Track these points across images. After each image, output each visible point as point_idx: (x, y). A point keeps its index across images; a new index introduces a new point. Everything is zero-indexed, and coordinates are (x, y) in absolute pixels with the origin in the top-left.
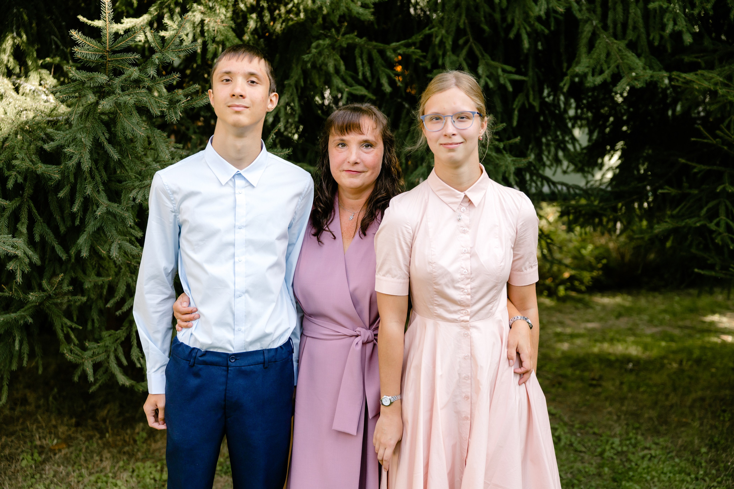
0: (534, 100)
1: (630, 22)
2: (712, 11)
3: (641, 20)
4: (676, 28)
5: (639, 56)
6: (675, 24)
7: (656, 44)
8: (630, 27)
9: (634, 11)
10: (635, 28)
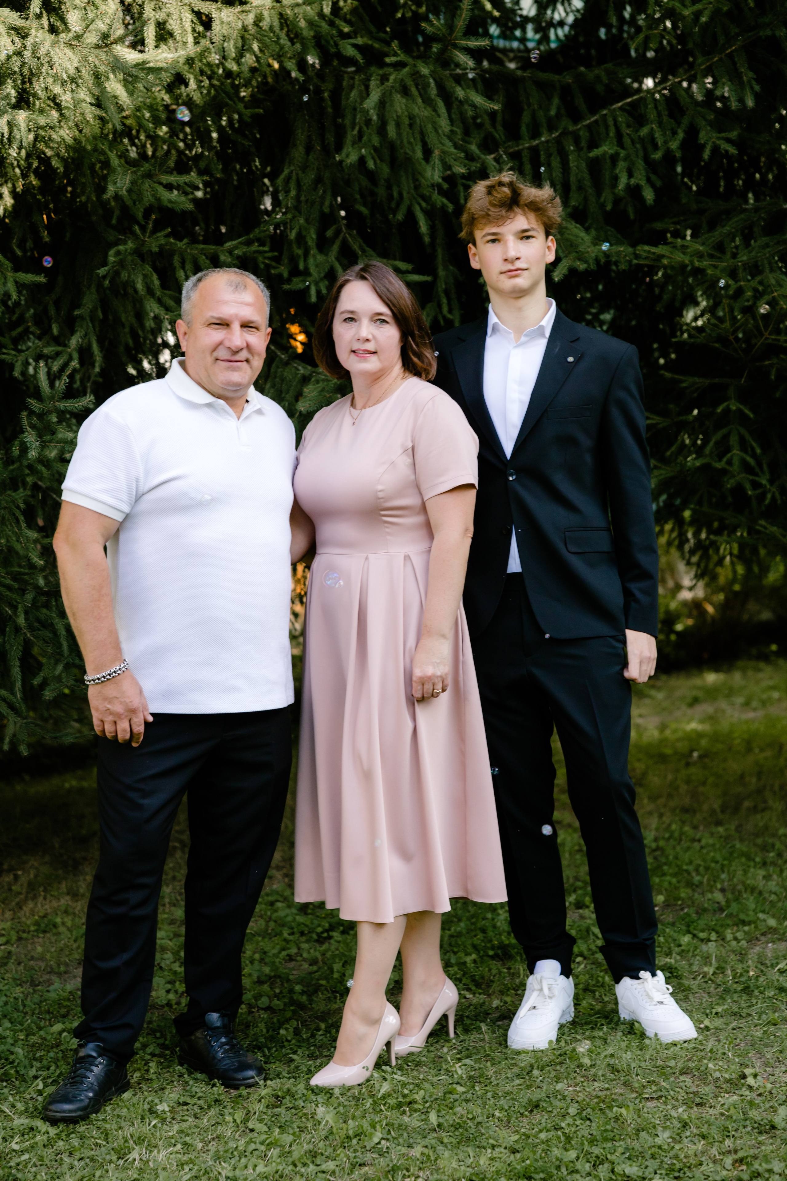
0: (450, 311)
1: (573, 179)
2: (680, 152)
3: (587, 176)
4: (633, 181)
5: (587, 230)
6: (630, 175)
7: (609, 208)
8: (574, 187)
9: (575, 164)
10: (580, 188)
